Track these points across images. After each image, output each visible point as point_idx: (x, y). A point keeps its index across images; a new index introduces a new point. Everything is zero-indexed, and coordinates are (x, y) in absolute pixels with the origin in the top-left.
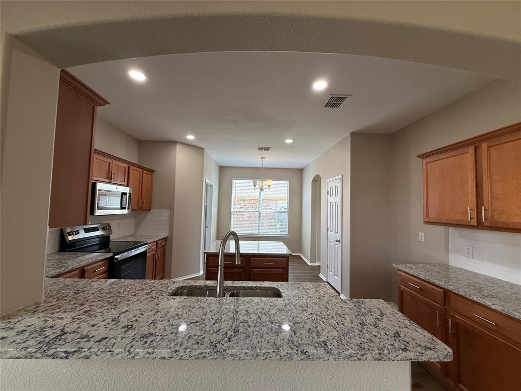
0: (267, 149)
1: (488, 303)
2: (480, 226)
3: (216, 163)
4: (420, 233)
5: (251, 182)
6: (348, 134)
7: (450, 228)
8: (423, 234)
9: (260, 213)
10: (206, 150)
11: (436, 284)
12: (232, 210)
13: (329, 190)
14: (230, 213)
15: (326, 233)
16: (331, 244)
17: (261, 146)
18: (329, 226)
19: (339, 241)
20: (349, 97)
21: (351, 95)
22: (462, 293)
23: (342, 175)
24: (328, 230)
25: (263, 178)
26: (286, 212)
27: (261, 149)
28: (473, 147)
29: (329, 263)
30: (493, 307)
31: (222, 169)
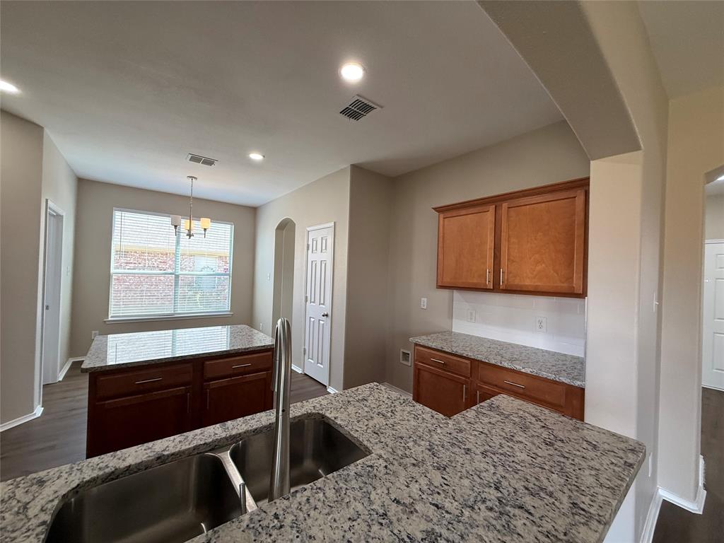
0: (209, 162)
1: (518, 367)
2: (496, 289)
3: (72, 170)
4: (423, 299)
5: (166, 221)
6: (347, 166)
7: (455, 291)
8: (425, 299)
9: (177, 277)
10: (47, 131)
11: (464, 355)
12: (112, 270)
13: (310, 243)
14: (108, 277)
15: (303, 305)
16: (312, 320)
17: (197, 153)
18: (309, 295)
19: (327, 315)
20: (379, 109)
21: (382, 107)
22: (493, 362)
23: (335, 223)
24: (306, 301)
25: (194, 215)
26: (227, 275)
27: (195, 159)
28: (494, 206)
29: (307, 348)
30: (523, 370)
31: (83, 185)
